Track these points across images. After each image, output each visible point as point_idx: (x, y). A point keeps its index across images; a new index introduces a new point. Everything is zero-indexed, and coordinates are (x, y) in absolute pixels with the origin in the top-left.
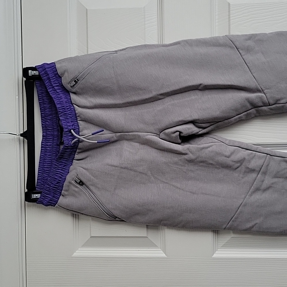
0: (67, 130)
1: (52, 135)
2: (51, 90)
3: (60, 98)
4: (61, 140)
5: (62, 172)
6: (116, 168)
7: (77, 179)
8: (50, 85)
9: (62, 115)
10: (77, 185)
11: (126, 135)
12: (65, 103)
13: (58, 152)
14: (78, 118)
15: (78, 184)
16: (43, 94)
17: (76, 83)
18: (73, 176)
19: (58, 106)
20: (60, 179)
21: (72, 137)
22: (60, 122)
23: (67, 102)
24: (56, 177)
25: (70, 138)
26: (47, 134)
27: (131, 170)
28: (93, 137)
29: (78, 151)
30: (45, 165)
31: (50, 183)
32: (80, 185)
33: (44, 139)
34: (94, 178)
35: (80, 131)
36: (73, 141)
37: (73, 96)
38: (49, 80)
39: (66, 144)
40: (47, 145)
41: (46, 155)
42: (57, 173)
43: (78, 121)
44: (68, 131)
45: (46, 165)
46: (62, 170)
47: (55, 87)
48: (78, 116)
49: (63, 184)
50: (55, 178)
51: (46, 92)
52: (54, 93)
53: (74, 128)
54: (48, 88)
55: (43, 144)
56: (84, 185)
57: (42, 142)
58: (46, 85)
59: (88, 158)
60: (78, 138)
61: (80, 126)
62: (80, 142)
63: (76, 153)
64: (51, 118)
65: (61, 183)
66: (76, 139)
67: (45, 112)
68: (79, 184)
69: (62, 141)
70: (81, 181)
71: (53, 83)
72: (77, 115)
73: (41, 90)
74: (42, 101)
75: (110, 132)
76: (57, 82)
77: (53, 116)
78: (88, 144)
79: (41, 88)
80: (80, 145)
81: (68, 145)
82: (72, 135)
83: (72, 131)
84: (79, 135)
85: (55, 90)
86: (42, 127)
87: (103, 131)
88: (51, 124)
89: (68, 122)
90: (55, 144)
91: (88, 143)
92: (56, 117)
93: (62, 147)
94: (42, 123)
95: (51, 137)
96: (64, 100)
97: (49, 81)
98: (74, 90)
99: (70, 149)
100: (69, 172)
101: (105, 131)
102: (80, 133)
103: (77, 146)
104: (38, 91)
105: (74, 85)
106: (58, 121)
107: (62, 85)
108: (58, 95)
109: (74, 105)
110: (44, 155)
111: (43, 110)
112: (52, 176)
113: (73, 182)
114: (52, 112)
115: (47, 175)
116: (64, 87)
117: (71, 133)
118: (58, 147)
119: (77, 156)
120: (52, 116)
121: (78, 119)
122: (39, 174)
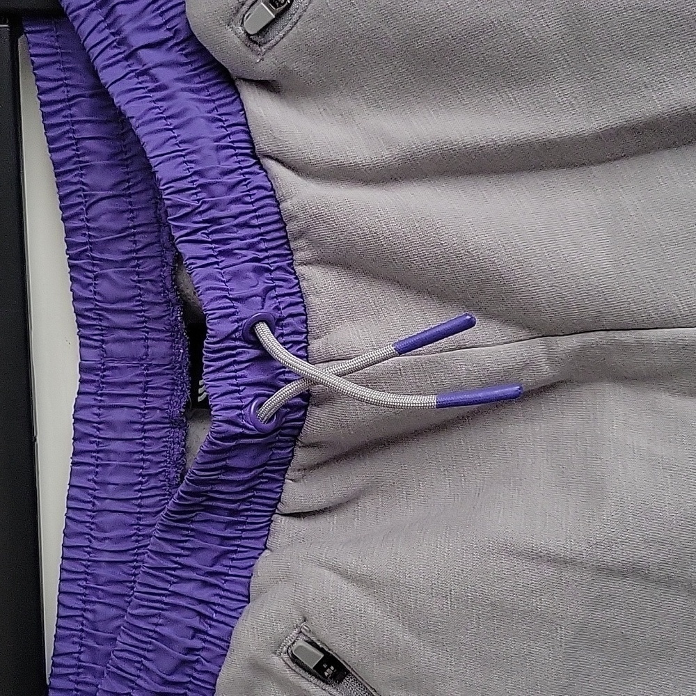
0: (227, 327)
1: (138, 361)
2: (119, 71)
3: (175, 122)
4: (195, 394)
5: (205, 594)
6: (567, 574)
7: (301, 643)
8: (112, 38)
9: (195, 231)
10: (304, 684)
11: (625, 347)
12: (213, 153)
13: (176, 464)
14: (301, 249)
15: (310, 672)
16: (74, 110)
17: (279, 16)
18: (280, 628)
19: (165, 171)
20: (197, 643)
21: (264, 371)
22: (183, 278)
23: (223, 143)
24: (165, 630)
25: (252, 377)
26: (105, 355)
27: (667, 582)
28: (397, 371)
29: (301, 456)
30: (95, 544)
31: (132, 670)
32: (325, 680)
33: (91, 388)
34: (416, 640)
35: (314, 331)
36: (269, 396)
37: (259, 106)
38: (105, 10)
39: (228, 422)
40: (109, 425)
41: (104, 484)
42: (175, 607)
43: (300, 270)
44: (236, 330)
45: (107, 545)
46: (206, 584)
47: (141, 53)
48: (301, 235)
49: (216, 676)
50: (162, 638)
51: (91, 96)
52: (139, 93)
53: (278, 315)
54: (99, 63)
55: (83, 415)
56: (347, 681)
57: (77, 408)
58: (90, 42)
59: (367, 503)
60: (301, 377)
61: (312, 300)
62: (317, 405)
63: (290, 474)
64: (126, 257)
65: (198, 667)
66: (288, 381)
67: (88, 220)
68: (318, 672)
69: (200, 399)
70: (329, 658)
71: (128, 29)
72: (292, 227)
73: (63, 83)
74: (69, 153)
75: (509, 331)
76: (155, 23)
77: (140, 246)
78: (366, 413)
79: (64, 70)
80: (318, 421)
81: (243, 426)
82: (266, 357)
83: (263, 330)
84: (306, 358)
85: (145, 72)
86: (78, 314)
87: (470, 324)
88: (131, 293)
89: (235, 275)
90: (157, 415)
91: (365, 406)
92: (156, 248)
93: (200, 435)
94: (76, 287)
95: (129, 376)
96: (203, 131)
97: (106, 17)
98: (265, 64)
99: (252, 452)
100: (247, 599)
101: (483, 330)
102: (315, 345)
103: (293, 428)
104: (42, 92)
105: (263, 31)
106: (168, 270)
107: (191, 37)
108: (164, 104)
109: (270, 164)
110: (92, 485)
111: (77, 210)
112: (141, 624)
113: (279, 663)
114: (132, 219)
115: (114, 612)
116: (201, 50)
117: (257, 343)
118: (179, 433)
119: (296, 493)
120: (135, 242)
121: (298, 256)
122: (68, 600)
